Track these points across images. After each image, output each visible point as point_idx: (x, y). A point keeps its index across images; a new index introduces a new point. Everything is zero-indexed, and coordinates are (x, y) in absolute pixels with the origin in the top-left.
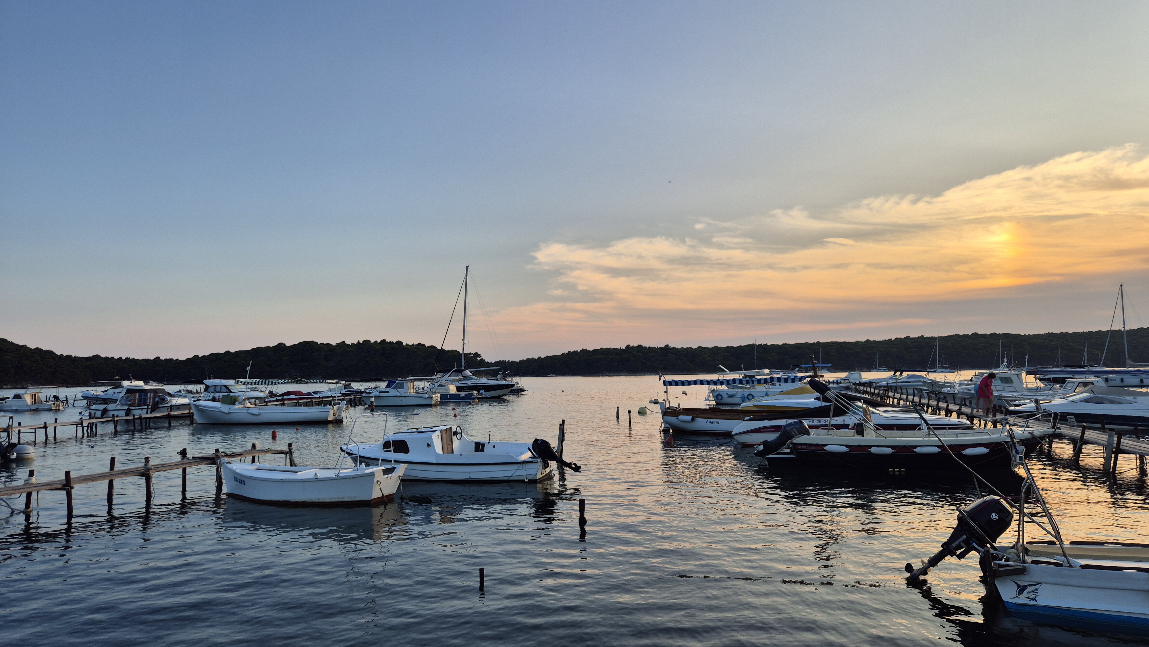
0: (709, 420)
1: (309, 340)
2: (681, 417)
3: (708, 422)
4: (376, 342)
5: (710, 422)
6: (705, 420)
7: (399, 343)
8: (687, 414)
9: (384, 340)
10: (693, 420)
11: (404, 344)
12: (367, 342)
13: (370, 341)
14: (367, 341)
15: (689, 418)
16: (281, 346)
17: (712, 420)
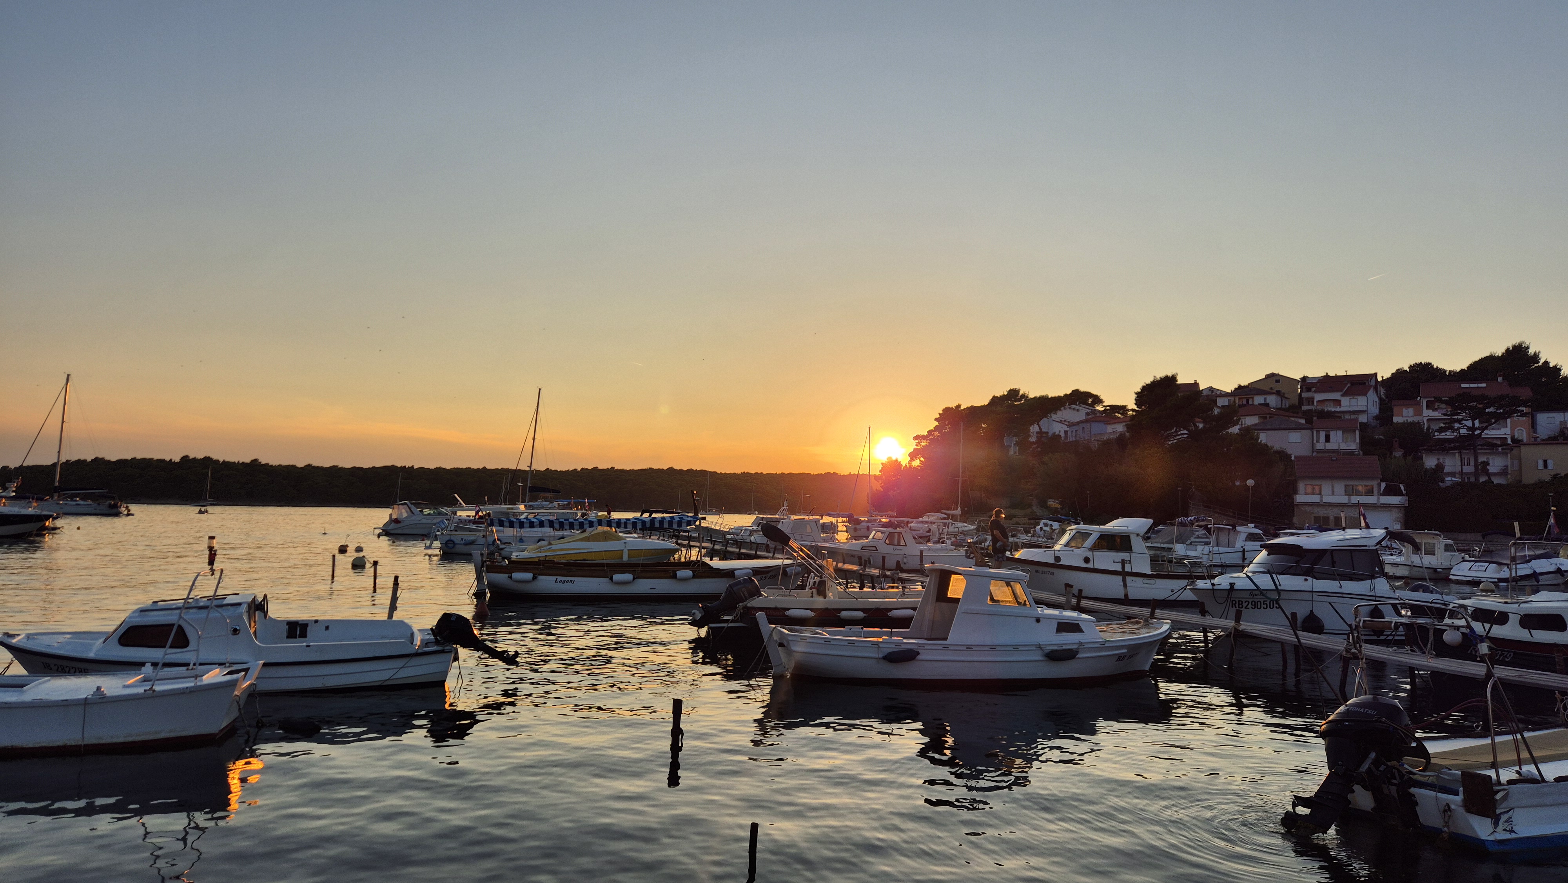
0: (560, 578)
2: (517, 575)
3: (558, 580)
5: (560, 581)
6: (554, 578)
8: (525, 571)
10: (534, 578)
15: (529, 576)
17: (563, 578)
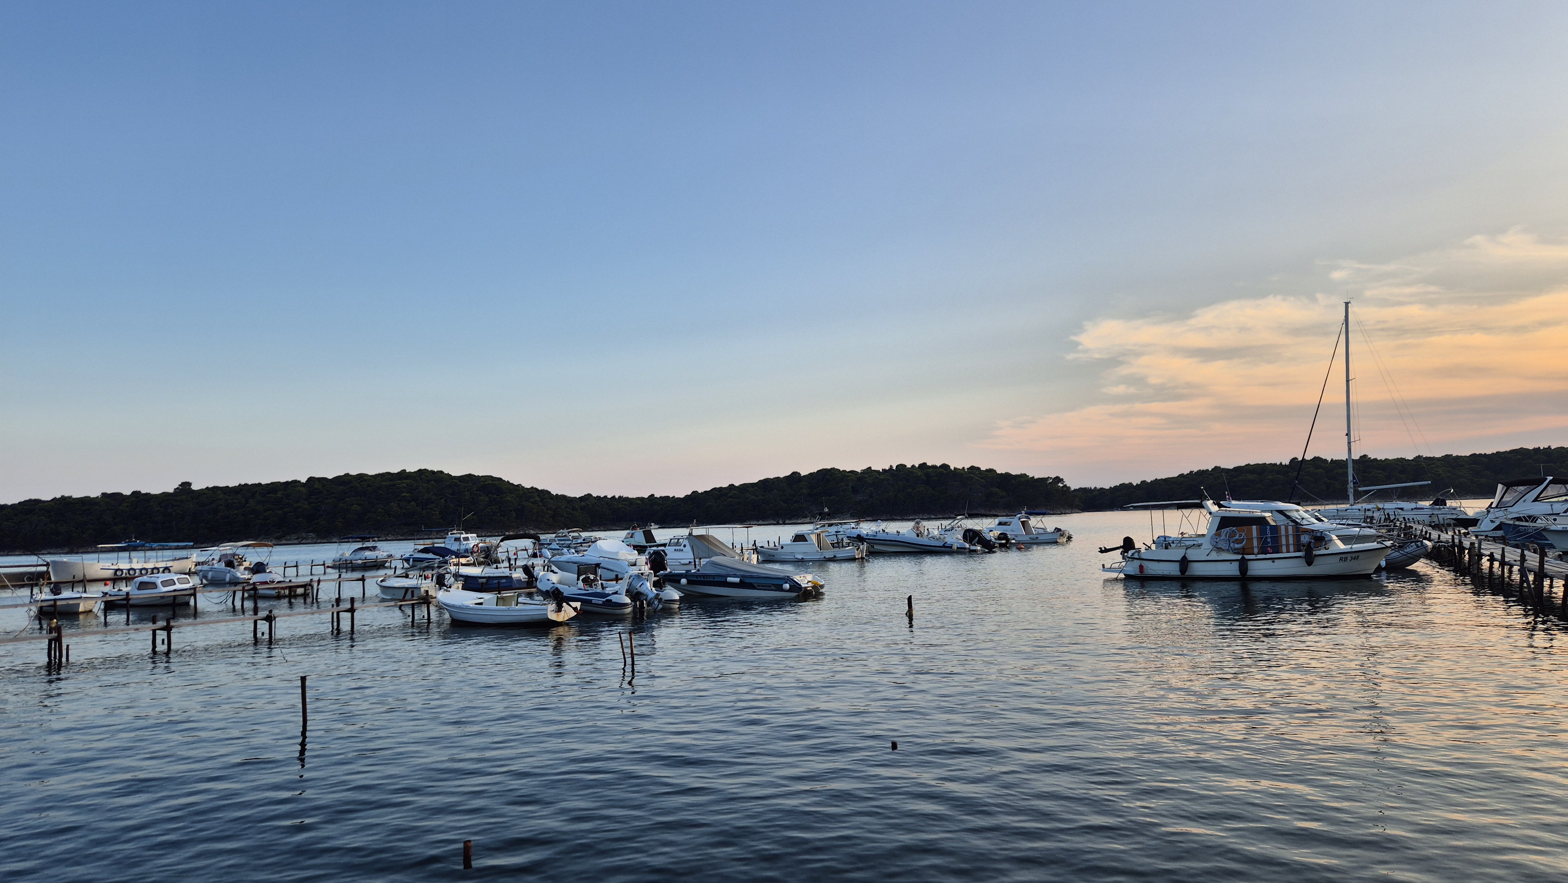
1: (829, 467)
4: (913, 466)
7: (945, 467)
9: (925, 464)
11: (952, 468)
12: (901, 467)
13: (906, 466)
14: (901, 465)
16: (795, 477)
